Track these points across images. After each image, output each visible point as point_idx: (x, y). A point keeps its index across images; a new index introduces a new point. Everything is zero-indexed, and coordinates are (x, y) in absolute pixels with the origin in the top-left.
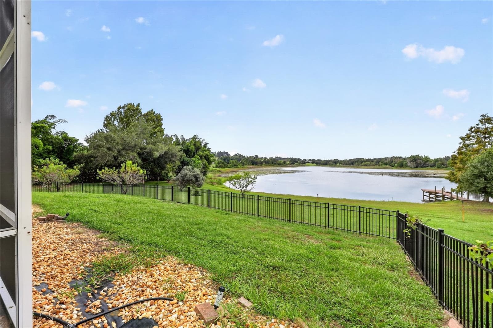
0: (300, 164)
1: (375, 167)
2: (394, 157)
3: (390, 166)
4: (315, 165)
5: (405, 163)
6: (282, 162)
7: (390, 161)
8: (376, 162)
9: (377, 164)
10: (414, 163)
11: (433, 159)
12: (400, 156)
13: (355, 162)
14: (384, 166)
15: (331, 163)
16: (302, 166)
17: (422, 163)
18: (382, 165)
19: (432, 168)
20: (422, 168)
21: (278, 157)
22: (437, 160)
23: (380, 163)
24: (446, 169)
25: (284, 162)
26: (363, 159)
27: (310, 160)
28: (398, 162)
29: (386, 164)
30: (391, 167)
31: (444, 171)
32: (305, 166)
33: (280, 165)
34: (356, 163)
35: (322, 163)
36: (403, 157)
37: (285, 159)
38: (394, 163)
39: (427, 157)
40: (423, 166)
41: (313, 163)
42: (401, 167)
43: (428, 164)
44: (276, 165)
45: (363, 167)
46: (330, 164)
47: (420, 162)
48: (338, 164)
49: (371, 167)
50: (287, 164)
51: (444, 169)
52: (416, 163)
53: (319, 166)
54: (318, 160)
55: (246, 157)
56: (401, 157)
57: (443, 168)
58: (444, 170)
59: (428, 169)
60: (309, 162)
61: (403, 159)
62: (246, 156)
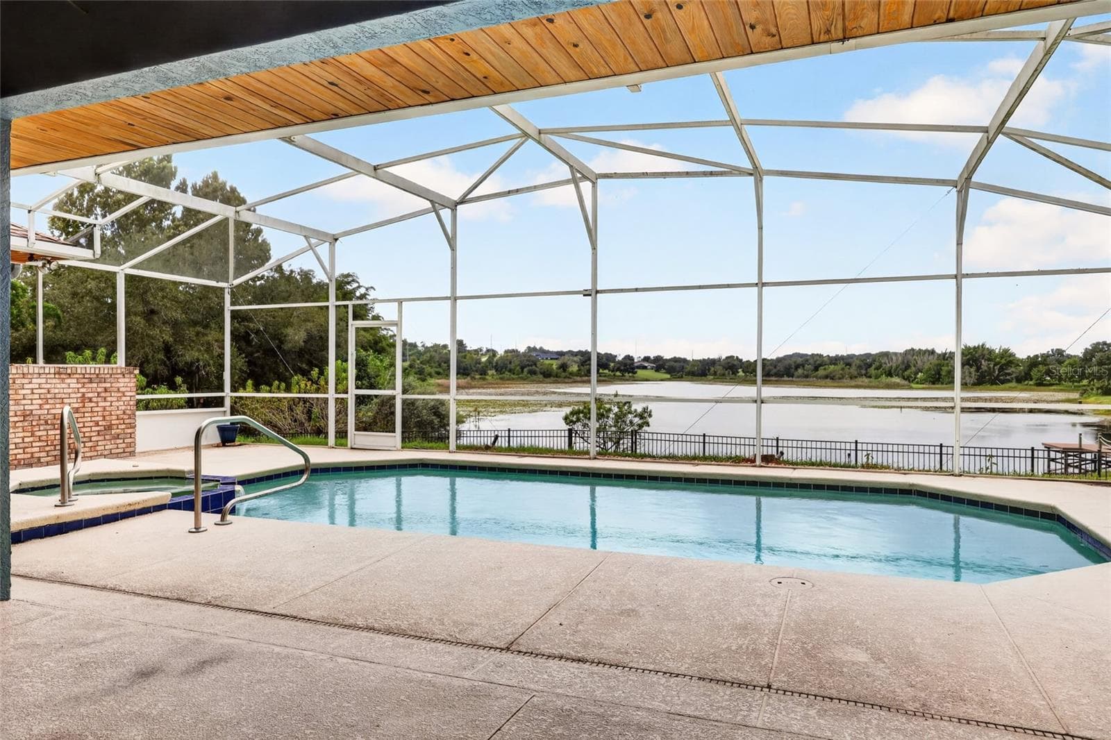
0: (618, 373)
1: (860, 381)
2: (913, 350)
3: (904, 378)
4: (668, 376)
5: (945, 368)
6: (554, 367)
7: (903, 362)
8: (860, 367)
9: (863, 372)
10: (973, 370)
11: (1025, 357)
12: (930, 348)
13: (797, 367)
14: (884, 379)
15: (719, 369)
16: (622, 379)
17: (994, 372)
18: (877, 377)
19: (1020, 386)
20: (994, 387)
21: (534, 349)
22: (1033, 362)
23: (872, 371)
24: (1059, 387)
25: (564, 367)
26: (821, 356)
27: (647, 359)
28: (926, 367)
29: (890, 374)
30: (906, 383)
31: (1056, 394)
32: (635, 380)
33: (548, 375)
34: (800, 371)
35: (688, 368)
36: (939, 351)
37: (561, 354)
38: (913, 369)
39: (1006, 351)
40: (997, 378)
41: (657, 369)
42: (934, 383)
43: (1009, 374)
44: (534, 377)
45: (823, 382)
46: (715, 373)
47: (989, 368)
48: (741, 373)
49: (846, 381)
50: (571, 374)
51: (1053, 387)
52: (977, 370)
53: (680, 378)
54: (675, 360)
55: (420, 348)
56: (933, 352)
57: (1052, 385)
58: (1054, 390)
59: (1011, 389)
60: (645, 368)
61: (938, 359)
62: (419, 345)
